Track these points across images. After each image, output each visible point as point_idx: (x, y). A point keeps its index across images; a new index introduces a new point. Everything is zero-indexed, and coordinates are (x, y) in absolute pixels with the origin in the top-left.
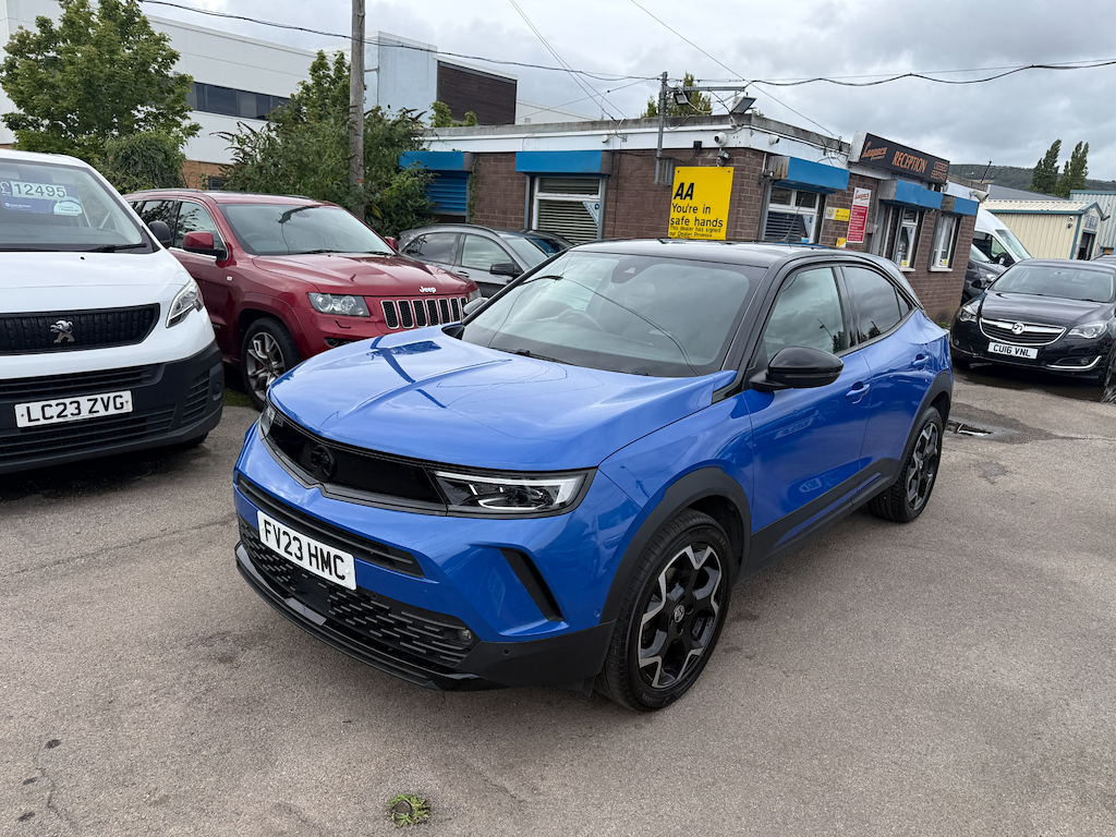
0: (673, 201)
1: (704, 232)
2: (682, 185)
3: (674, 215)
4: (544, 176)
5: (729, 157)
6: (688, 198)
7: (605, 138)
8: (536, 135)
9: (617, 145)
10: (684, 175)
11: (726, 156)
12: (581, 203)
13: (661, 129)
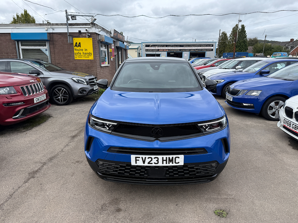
0: (74, 48)
1: (86, 56)
2: (76, 43)
3: (75, 52)
4: (22, 41)
5: (91, 35)
6: (79, 47)
7: (46, 29)
8: (17, 27)
9: (51, 31)
10: (76, 40)
11: (90, 35)
12: (40, 49)
13: (67, 27)
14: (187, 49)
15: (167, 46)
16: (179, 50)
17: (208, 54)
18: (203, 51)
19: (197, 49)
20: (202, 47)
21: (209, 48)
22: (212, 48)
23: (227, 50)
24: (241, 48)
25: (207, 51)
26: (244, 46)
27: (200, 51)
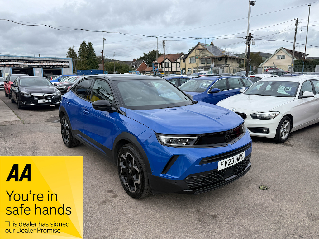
14: (39, 65)
15: (9, 60)
16: (28, 66)
17: (64, 71)
18: (59, 68)
19: (52, 66)
20: (56, 64)
21: (65, 65)
22: (68, 65)
23: (78, 67)
24: (92, 65)
25: (63, 68)
26: (95, 64)
27: (55, 67)
